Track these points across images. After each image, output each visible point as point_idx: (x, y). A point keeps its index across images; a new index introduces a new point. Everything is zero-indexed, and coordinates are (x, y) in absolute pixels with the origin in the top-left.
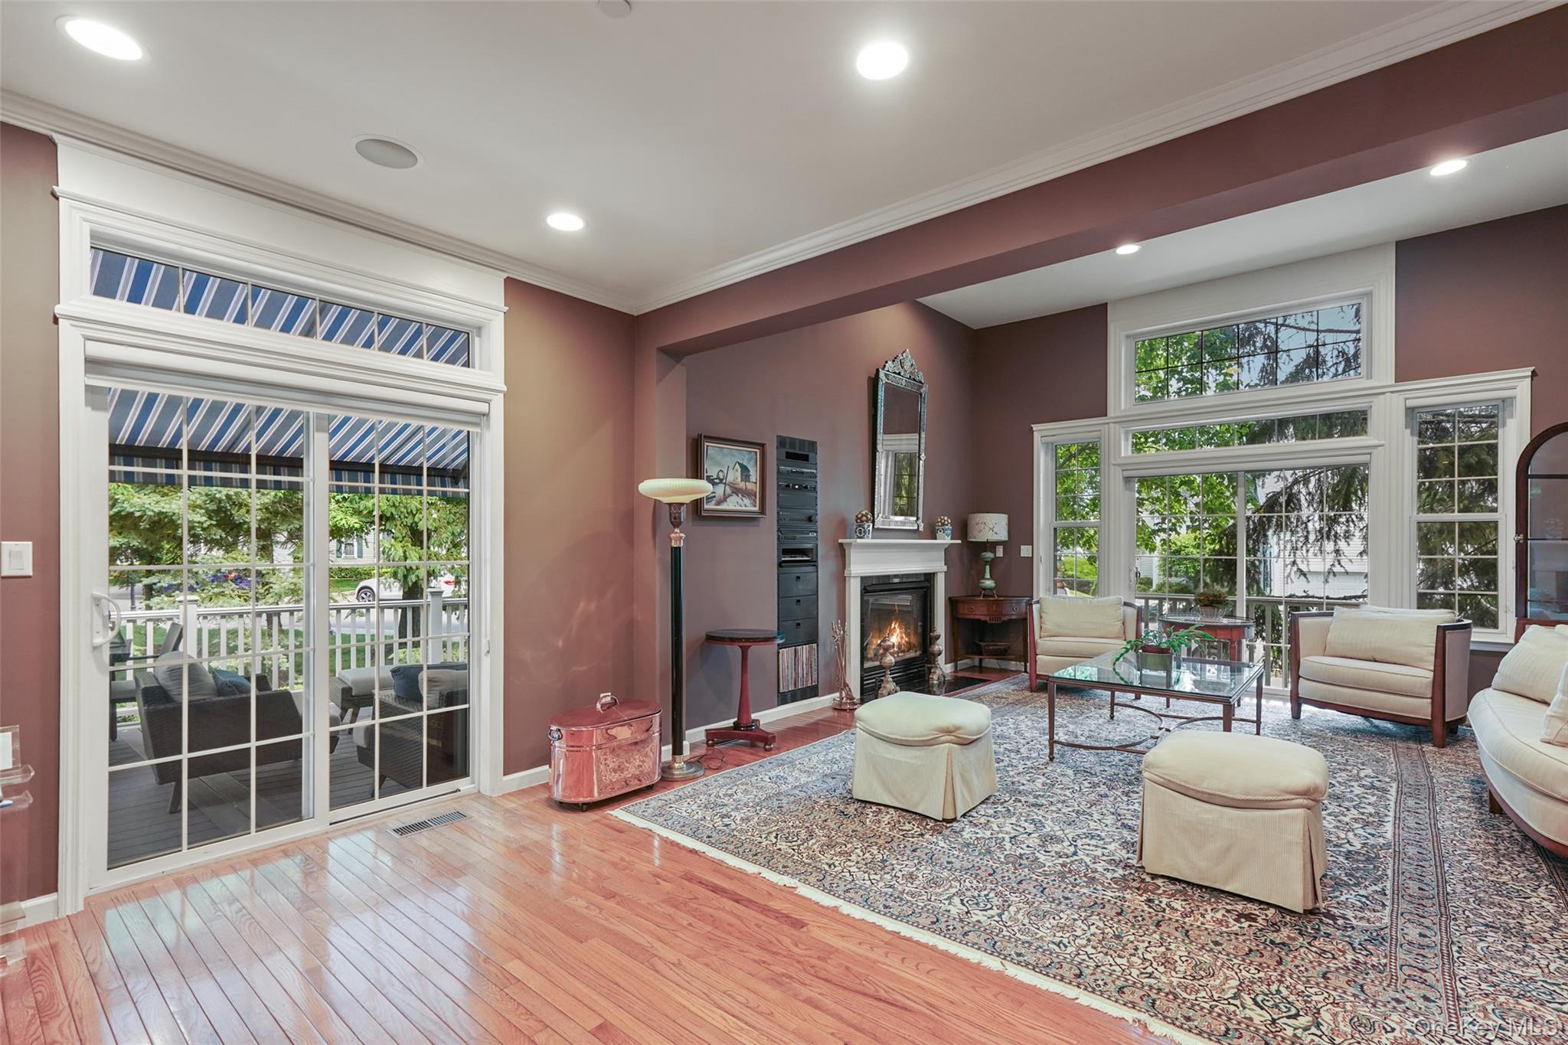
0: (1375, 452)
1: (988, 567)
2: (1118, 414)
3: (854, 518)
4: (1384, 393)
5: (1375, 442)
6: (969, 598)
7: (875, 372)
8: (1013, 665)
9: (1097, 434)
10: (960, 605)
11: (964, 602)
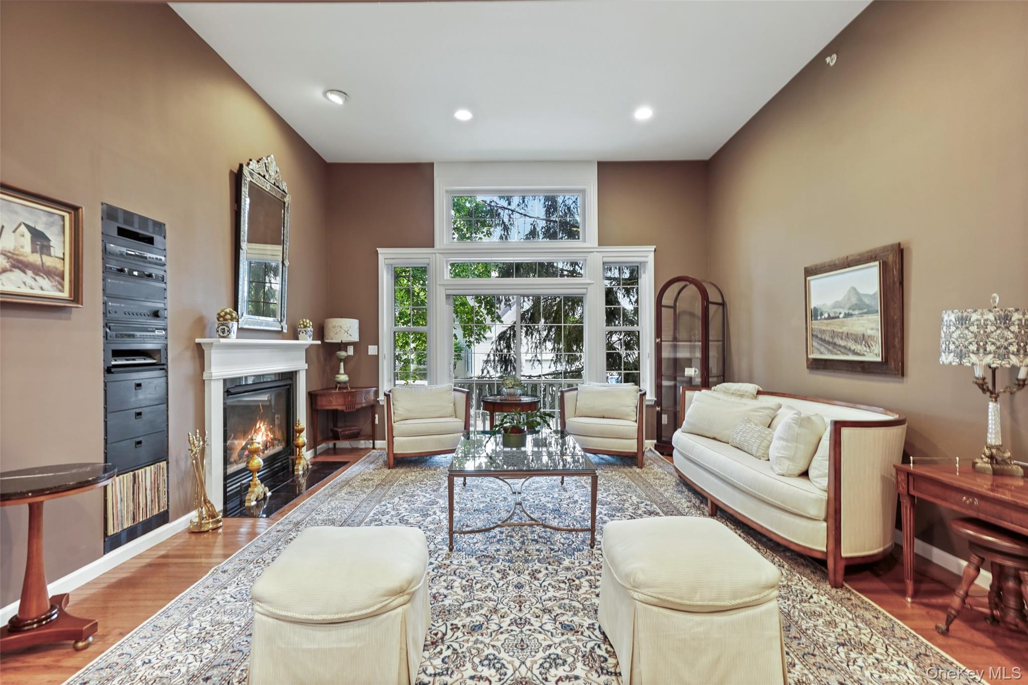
0: (589, 287)
1: (342, 364)
2: (442, 247)
3: (215, 316)
4: (593, 252)
5: (589, 281)
6: (325, 391)
7: (237, 167)
8: (363, 444)
9: (427, 261)
10: (319, 398)
11: (322, 395)
